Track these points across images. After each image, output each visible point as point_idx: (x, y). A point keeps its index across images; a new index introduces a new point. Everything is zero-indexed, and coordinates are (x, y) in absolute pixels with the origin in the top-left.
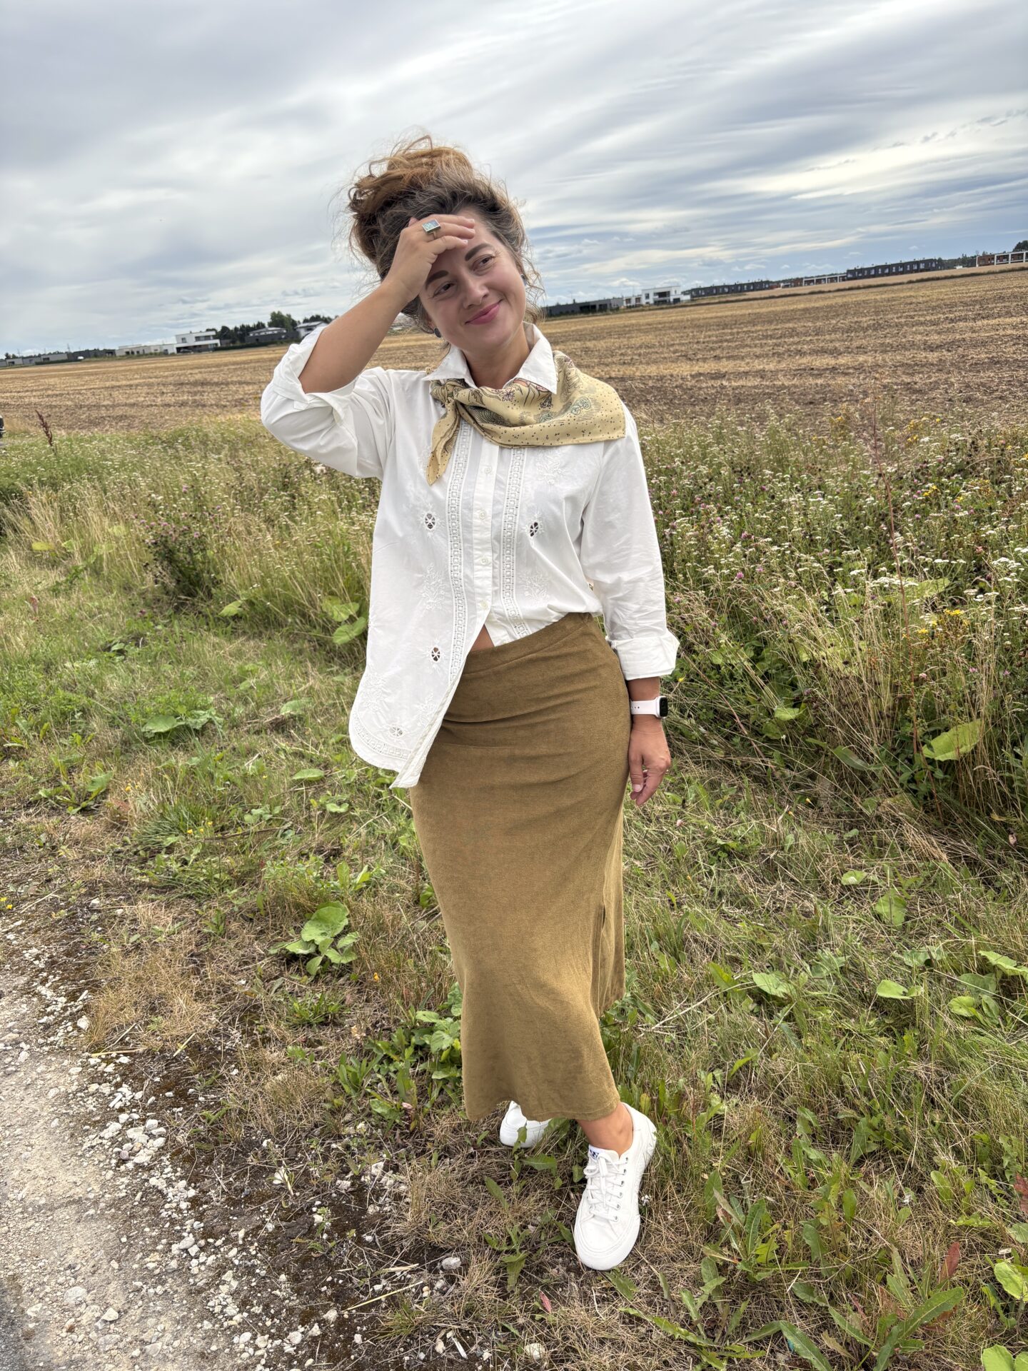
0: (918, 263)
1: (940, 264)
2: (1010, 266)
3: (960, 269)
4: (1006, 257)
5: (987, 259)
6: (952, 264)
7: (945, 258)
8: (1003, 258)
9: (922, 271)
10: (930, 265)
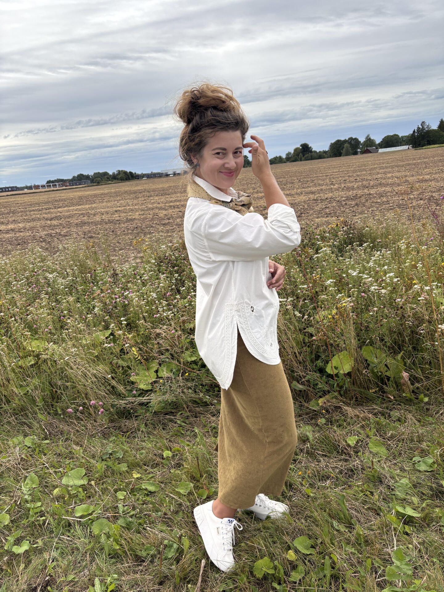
0: (8, 188)
1: (17, 189)
2: (47, 189)
3: (26, 191)
4: (44, 186)
5: (37, 187)
6: (22, 189)
7: (18, 186)
8: (43, 186)
9: (10, 191)
10: (13, 189)
